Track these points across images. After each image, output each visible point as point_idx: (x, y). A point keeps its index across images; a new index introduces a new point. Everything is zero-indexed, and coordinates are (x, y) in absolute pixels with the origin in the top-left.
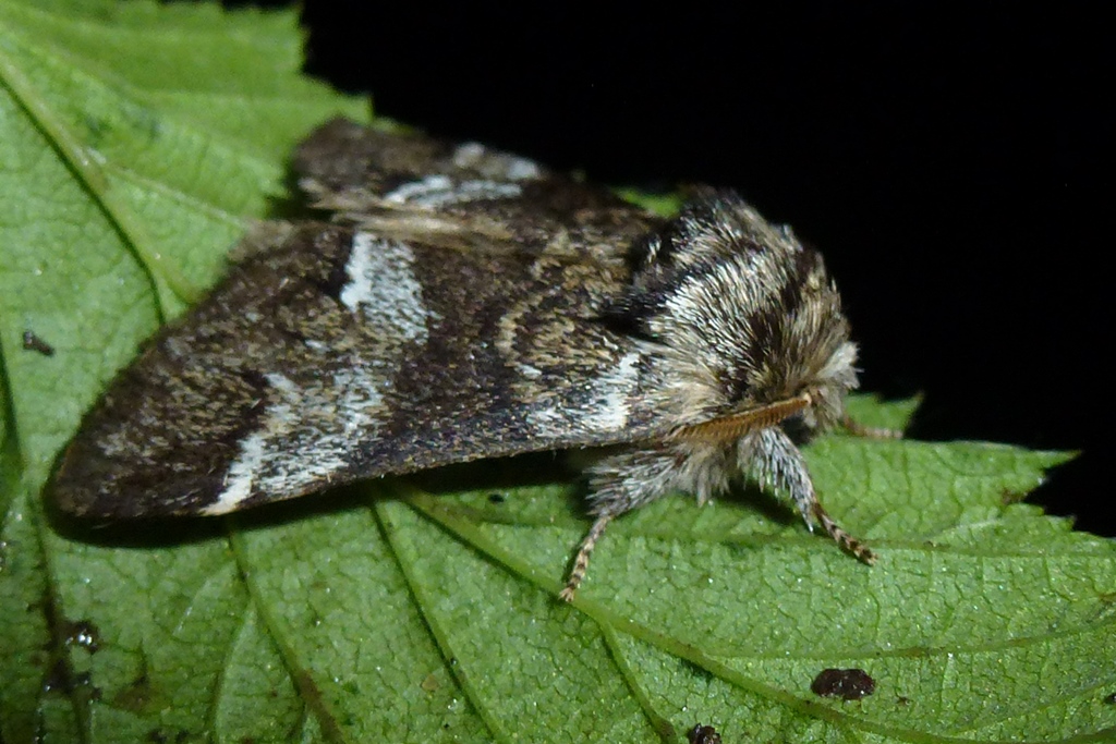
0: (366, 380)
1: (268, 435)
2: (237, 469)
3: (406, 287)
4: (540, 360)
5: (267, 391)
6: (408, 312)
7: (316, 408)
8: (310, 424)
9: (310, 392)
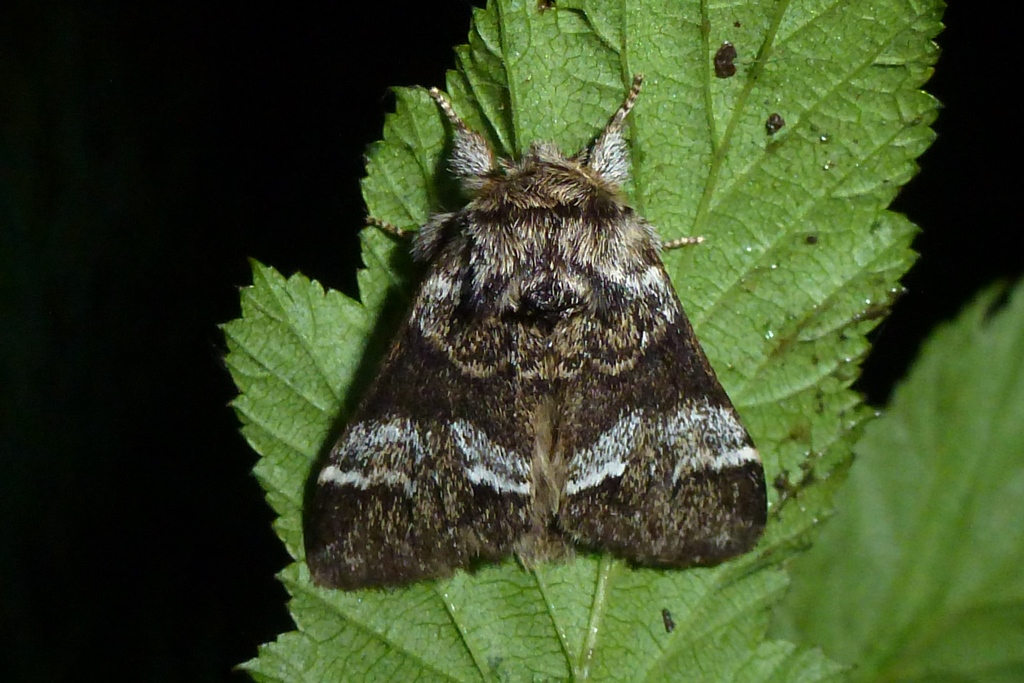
0: (671, 428)
1: (712, 458)
2: (735, 462)
3: (605, 443)
4: (635, 337)
5: (683, 477)
6: (623, 431)
7: (691, 444)
8: (702, 441)
9: (681, 453)
